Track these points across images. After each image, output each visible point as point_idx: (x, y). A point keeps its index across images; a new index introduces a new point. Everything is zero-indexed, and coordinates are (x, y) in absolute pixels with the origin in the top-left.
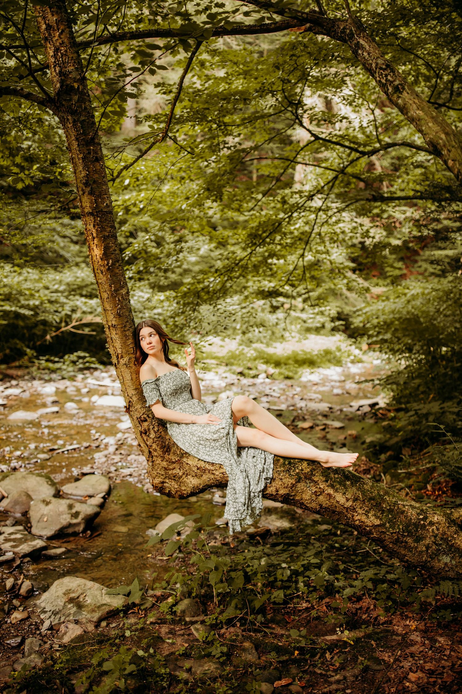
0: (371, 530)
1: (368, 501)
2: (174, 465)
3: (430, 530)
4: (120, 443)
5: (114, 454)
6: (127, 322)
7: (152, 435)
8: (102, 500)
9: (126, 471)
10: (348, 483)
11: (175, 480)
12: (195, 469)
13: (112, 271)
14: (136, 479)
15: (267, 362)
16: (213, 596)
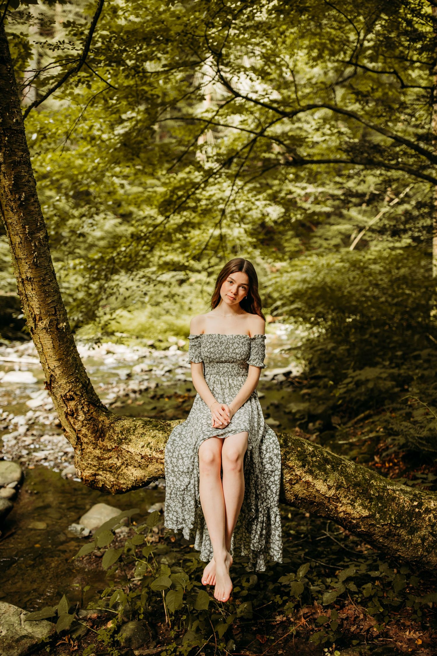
0: (358, 523)
1: (354, 488)
2: (111, 453)
3: (427, 519)
4: (31, 422)
5: (25, 435)
6: (46, 274)
7: (81, 417)
8: (13, 491)
9: (40, 455)
10: (329, 467)
11: (111, 472)
12: (138, 458)
13: (25, 209)
14: (52, 463)
15: (177, 334)
16: (163, 614)
